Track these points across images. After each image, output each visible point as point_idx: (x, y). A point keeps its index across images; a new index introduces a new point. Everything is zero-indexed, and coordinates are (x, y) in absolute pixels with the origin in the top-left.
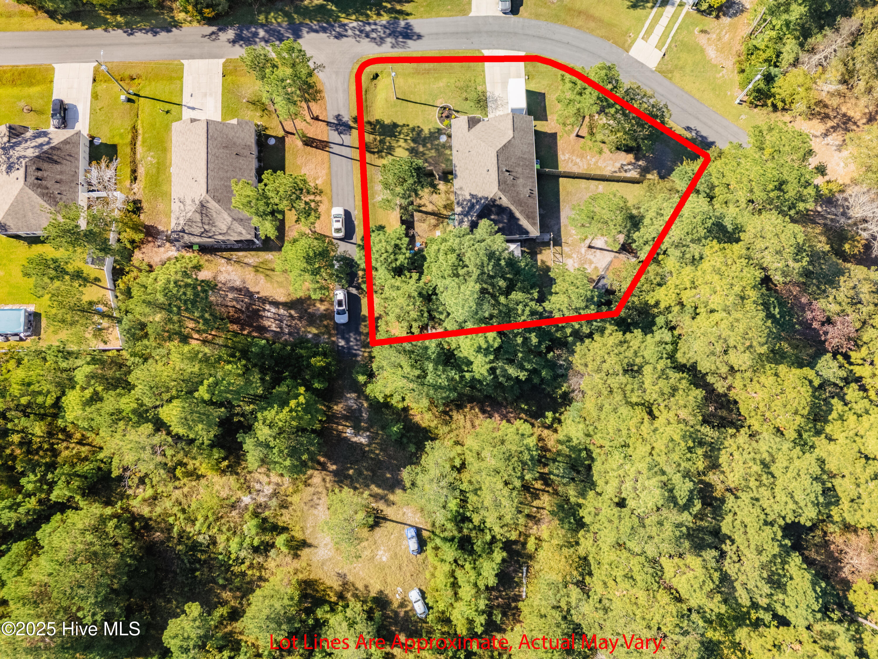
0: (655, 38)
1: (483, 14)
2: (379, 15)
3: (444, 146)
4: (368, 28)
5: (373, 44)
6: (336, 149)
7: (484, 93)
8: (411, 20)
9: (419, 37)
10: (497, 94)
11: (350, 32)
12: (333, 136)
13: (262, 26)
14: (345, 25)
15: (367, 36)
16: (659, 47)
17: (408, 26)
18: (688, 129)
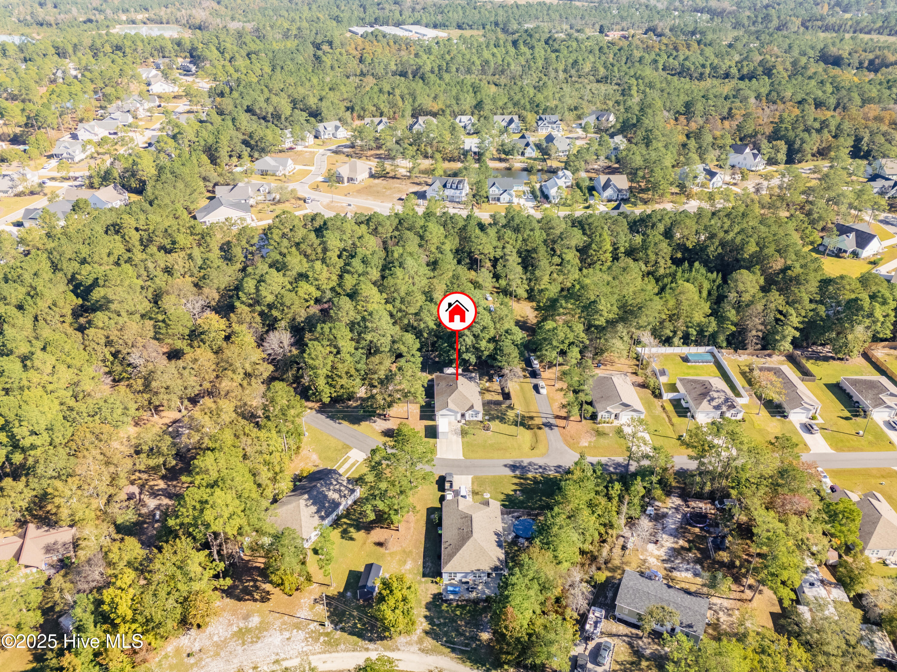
0: (350, 462)
1: (464, 477)
2: (535, 478)
3: (486, 415)
4: (541, 470)
5: (536, 462)
6: (550, 416)
7: (463, 437)
8: (512, 474)
9: (505, 466)
10: (455, 437)
11: (553, 468)
12: (553, 421)
13: (613, 473)
14: (557, 472)
15: (540, 467)
16: (349, 458)
17: (514, 471)
18: (340, 423)
